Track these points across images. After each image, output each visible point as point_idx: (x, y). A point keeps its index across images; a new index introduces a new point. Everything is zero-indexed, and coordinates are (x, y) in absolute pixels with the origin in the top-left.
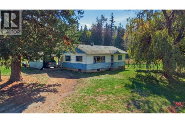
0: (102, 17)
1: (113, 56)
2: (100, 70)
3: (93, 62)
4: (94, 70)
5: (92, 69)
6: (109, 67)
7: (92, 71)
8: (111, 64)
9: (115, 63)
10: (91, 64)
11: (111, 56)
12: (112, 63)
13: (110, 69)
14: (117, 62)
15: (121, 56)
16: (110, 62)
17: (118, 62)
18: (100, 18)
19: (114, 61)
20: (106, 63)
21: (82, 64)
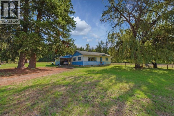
0: (102, 42)
1: (102, 57)
2: (93, 66)
6: (99, 64)
9: (104, 62)
10: (87, 62)
12: (101, 62)
13: (100, 65)
15: (108, 58)
17: (106, 62)
18: (100, 42)
20: (97, 62)
21: (81, 62)
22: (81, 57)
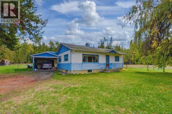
1: (109, 56)
2: (91, 72)
3: (81, 62)
4: (83, 71)
5: (81, 69)
6: (104, 68)
7: (80, 73)
8: (107, 65)
9: (112, 64)
10: (79, 64)
11: (106, 56)
12: (108, 63)
13: (105, 70)
14: (113, 63)
15: (118, 57)
16: (105, 62)
17: (115, 64)
19: (110, 62)
20: (100, 63)
21: (68, 64)
22: (67, 55)
